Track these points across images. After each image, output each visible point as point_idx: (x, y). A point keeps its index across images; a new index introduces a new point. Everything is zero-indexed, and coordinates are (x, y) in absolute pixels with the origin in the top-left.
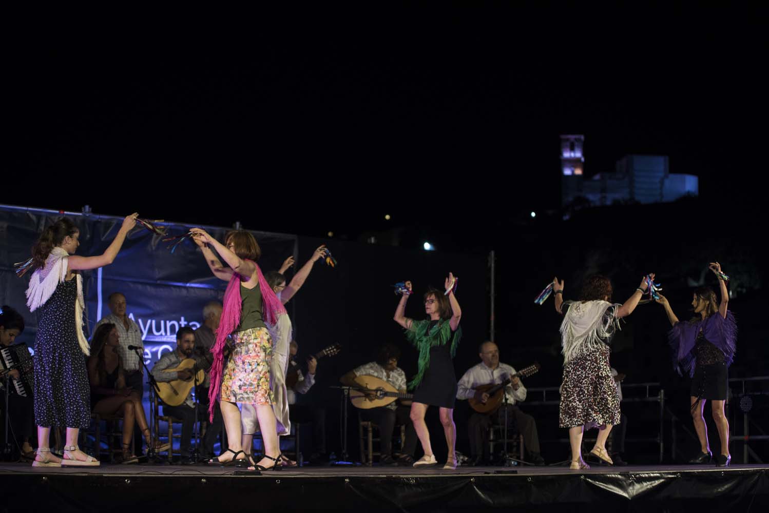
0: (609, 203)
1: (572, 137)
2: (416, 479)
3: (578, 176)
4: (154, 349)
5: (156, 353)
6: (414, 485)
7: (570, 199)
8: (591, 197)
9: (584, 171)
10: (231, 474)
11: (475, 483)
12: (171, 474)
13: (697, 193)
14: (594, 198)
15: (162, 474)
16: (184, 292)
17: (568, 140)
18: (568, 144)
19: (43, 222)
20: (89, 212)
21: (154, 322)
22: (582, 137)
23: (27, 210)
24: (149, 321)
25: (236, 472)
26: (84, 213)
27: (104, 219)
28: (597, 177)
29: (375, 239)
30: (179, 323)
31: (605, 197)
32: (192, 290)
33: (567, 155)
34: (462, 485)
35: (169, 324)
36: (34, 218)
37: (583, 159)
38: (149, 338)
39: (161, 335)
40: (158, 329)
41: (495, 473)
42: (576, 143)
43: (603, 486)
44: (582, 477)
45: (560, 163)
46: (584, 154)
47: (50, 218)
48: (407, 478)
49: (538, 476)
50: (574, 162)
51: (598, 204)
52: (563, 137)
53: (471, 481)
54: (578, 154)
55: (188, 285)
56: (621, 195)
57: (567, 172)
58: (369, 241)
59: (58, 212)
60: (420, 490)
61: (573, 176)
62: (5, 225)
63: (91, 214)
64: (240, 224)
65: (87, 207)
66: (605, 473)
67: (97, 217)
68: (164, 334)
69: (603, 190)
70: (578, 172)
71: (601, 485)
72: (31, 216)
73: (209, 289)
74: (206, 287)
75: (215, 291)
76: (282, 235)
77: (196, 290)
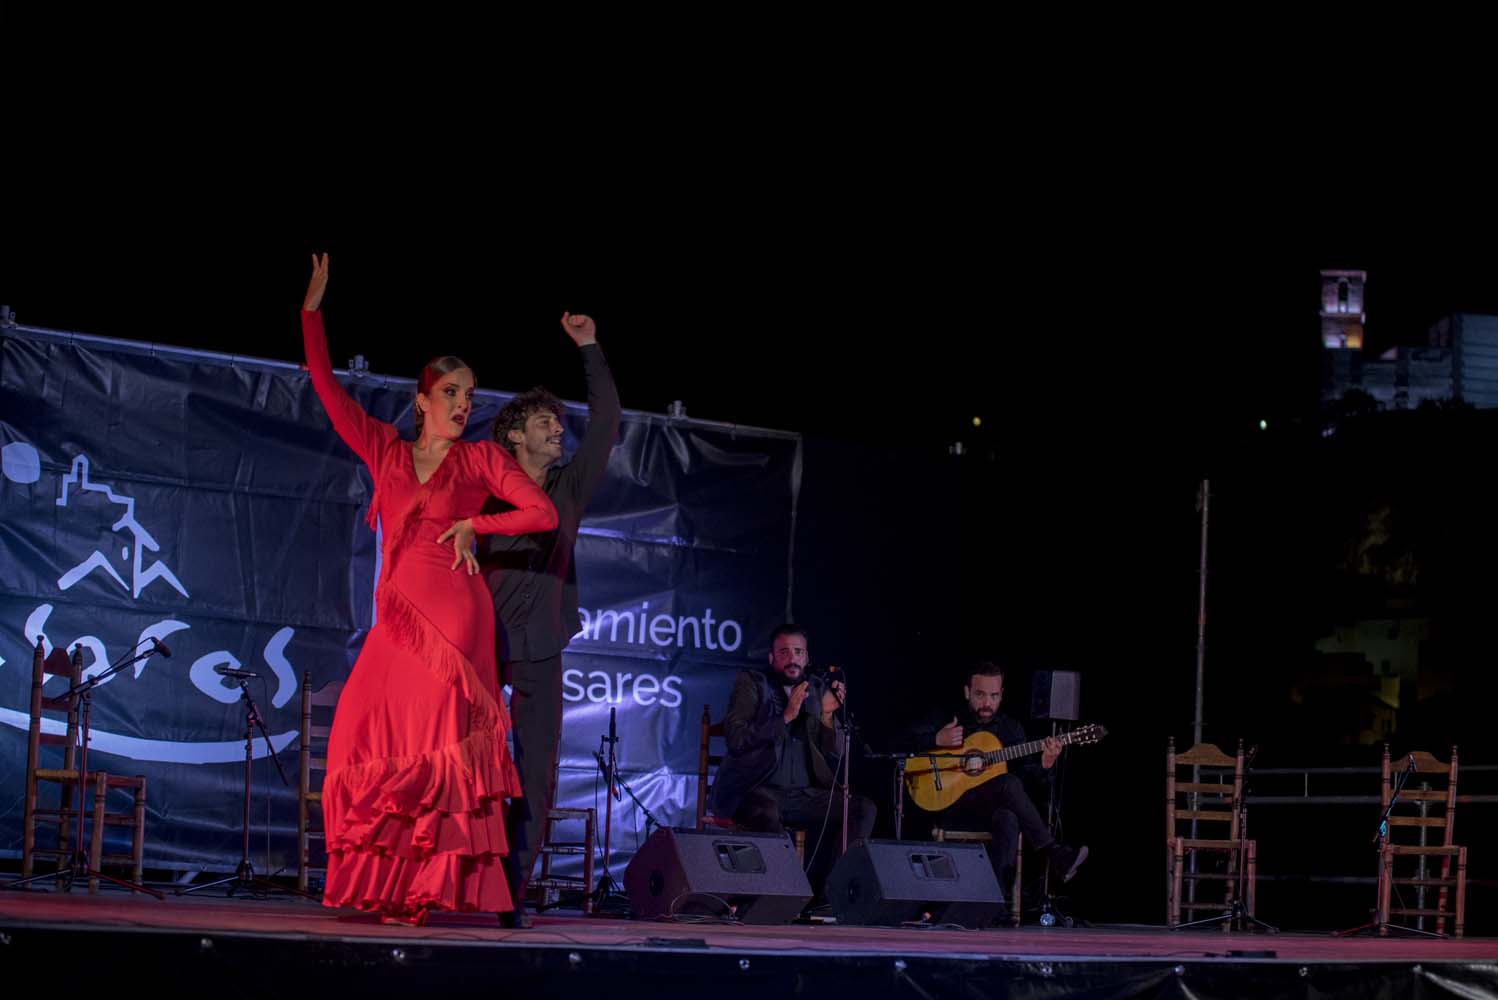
0: (1412, 405)
1: (1343, 274)
2: (1055, 965)
3: (1353, 351)
6: (1049, 979)
7: (1337, 396)
8: (1377, 393)
9: (1365, 342)
10: (638, 944)
11: (1185, 978)
12: (499, 941)
14: (1383, 395)
15: (481, 940)
17: (1335, 279)
18: (1335, 287)
19: (264, 387)
20: (362, 370)
23: (232, 362)
25: (651, 939)
26: (352, 370)
27: (393, 384)
28: (1391, 354)
29: (963, 447)
31: (1405, 395)
33: (1332, 308)
34: (1157, 980)
36: (246, 378)
37: (1363, 319)
41: (1227, 956)
42: (1351, 287)
43: (1461, 989)
44: (1417, 969)
45: (1316, 324)
46: (1365, 309)
47: (280, 380)
48: (1034, 964)
49: (1321, 965)
50: (1345, 323)
51: (1391, 406)
52: (1326, 273)
53: (1175, 973)
54: (1355, 308)
56: (1438, 391)
57: (1332, 342)
59: (297, 367)
60: (1061, 991)
61: (1344, 350)
62: (184, 391)
63: (368, 374)
65: (360, 359)
66: (1465, 961)
67: (380, 380)
69: (1402, 380)
70: (1354, 343)
71: (1457, 987)
72: (238, 372)
73: (613, 539)
74: (607, 535)
75: (628, 544)
76: (770, 432)
77: (585, 540)
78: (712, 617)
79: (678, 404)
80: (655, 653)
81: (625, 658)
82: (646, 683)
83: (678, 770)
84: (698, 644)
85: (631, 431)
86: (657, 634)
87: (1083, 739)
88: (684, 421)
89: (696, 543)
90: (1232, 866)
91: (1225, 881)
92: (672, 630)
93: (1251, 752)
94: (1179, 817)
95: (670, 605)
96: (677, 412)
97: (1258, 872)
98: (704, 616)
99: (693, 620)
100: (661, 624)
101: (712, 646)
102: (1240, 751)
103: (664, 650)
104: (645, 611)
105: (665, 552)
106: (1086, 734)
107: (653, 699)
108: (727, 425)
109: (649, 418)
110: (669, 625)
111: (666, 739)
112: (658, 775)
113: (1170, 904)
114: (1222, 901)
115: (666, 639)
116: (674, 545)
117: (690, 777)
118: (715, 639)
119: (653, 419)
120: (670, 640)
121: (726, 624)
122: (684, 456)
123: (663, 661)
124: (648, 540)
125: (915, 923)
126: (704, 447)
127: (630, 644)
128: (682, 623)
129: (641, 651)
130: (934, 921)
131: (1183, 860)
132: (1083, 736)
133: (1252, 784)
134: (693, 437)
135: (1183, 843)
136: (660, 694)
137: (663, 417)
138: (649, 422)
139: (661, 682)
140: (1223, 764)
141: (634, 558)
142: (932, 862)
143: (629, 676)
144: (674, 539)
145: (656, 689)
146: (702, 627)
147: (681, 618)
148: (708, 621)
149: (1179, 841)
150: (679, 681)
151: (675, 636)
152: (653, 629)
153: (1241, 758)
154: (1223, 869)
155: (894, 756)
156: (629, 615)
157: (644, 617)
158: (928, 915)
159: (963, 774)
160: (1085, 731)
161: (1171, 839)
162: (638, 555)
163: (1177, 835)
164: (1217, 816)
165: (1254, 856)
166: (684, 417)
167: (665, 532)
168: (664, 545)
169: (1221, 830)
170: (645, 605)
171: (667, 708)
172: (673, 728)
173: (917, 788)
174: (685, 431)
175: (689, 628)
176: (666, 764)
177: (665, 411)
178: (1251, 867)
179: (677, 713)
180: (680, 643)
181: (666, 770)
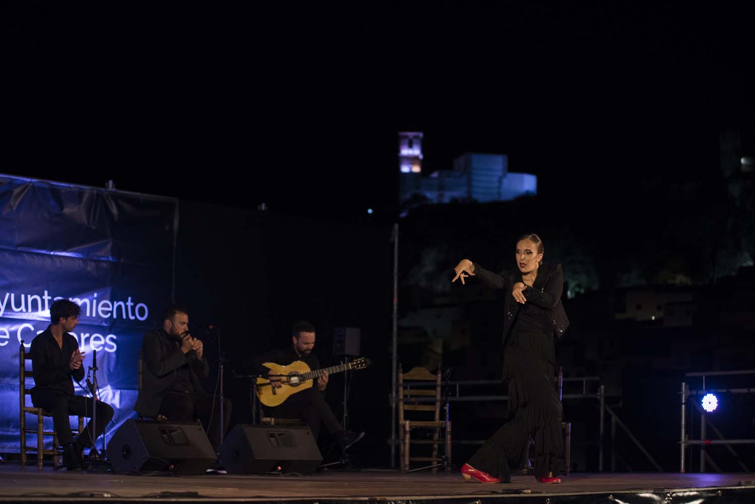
0: (446, 201)
1: (411, 134)
3: (416, 174)
4: (13, 328)
5: (15, 333)
7: (408, 196)
8: (428, 195)
9: (422, 169)
10: (155, 496)
13: (535, 193)
14: (431, 195)
16: (48, 261)
17: (406, 137)
18: (406, 141)
21: (13, 295)
22: (421, 135)
24: (8, 295)
28: (435, 175)
29: (266, 206)
30: (41, 297)
31: (442, 195)
32: (58, 260)
33: (405, 152)
35: (30, 299)
37: (421, 157)
38: (7, 315)
39: (21, 311)
40: (18, 305)
42: (415, 141)
44: (611, 497)
45: (398, 160)
46: (422, 152)
50: (412, 160)
51: (435, 201)
52: (402, 134)
54: (416, 152)
55: (52, 253)
56: (459, 193)
57: (405, 169)
58: (259, 207)
61: (411, 173)
64: (114, 182)
68: (24, 310)
69: (441, 188)
70: (416, 169)
73: (77, 258)
74: (73, 256)
75: (84, 261)
76: (162, 198)
77: (62, 259)
78: (132, 301)
79: (111, 182)
80: (101, 322)
81: (85, 325)
82: (97, 339)
83: (115, 387)
84: (124, 317)
85: (86, 197)
86: (103, 311)
87: (358, 367)
88: (114, 192)
89: (122, 261)
90: (436, 436)
91: (431, 445)
92: (110, 309)
93: (448, 372)
94: (406, 409)
95: (108, 295)
96: (110, 186)
97: (452, 439)
98: (127, 301)
99: (121, 303)
100: (104, 306)
101: (132, 318)
102: (440, 371)
103: (106, 320)
104: (95, 298)
105: (105, 265)
106: (359, 364)
107: (101, 348)
108: (138, 194)
109: (96, 190)
110: (109, 307)
111: (109, 370)
112: (105, 390)
113: (402, 458)
114: (431, 456)
115: (107, 314)
116: (110, 261)
117: (122, 391)
118: (134, 314)
119: (98, 191)
120: (109, 315)
121: (139, 305)
122: (115, 211)
123: (105, 326)
124: (95, 258)
125: (273, 473)
126: (126, 206)
127: (88, 317)
128: (116, 305)
129: (94, 321)
130: (283, 471)
131: (410, 433)
132: (357, 365)
133: (447, 390)
134: (120, 202)
135: (410, 423)
136: (105, 345)
137: (104, 190)
138: (95, 192)
139: (105, 337)
140: (429, 379)
141: (89, 269)
142: (282, 437)
143: (87, 335)
144: (111, 259)
145: (102, 342)
146: (126, 307)
147: (115, 302)
148: (130, 304)
149: (408, 422)
150: (115, 337)
151: (112, 312)
152: (100, 309)
153: (440, 375)
154: (431, 438)
155: (250, 376)
156: (87, 300)
157: (95, 301)
158: (279, 468)
159: (288, 386)
160: (359, 362)
161: (402, 421)
162: (91, 267)
163: (406, 419)
164: (428, 408)
165: (450, 430)
166: (114, 190)
167: (105, 255)
168: (104, 261)
169: (430, 416)
170: (95, 295)
171: (109, 353)
172: (112, 364)
173: (262, 394)
174: (115, 197)
175: (119, 308)
176: (109, 383)
177: (103, 186)
178: (449, 437)
179: (114, 356)
180: (115, 316)
181: (109, 387)
